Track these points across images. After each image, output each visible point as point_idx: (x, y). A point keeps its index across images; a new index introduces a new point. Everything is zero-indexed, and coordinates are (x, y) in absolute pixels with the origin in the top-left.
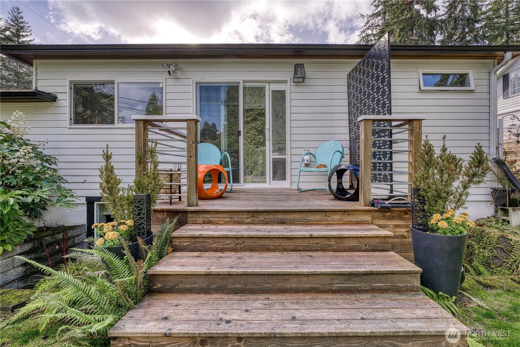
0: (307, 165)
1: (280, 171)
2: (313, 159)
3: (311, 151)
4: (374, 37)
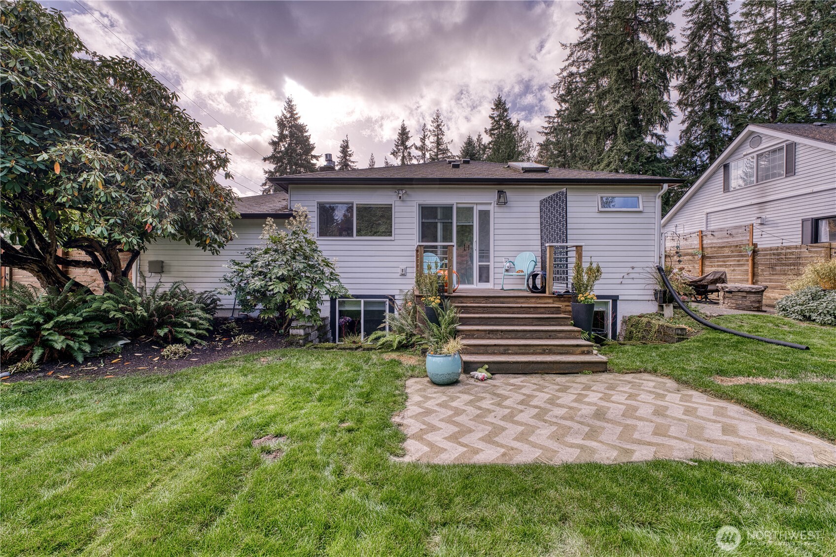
0: (507, 271)
1: (484, 276)
2: (512, 266)
3: (511, 259)
4: (580, 77)
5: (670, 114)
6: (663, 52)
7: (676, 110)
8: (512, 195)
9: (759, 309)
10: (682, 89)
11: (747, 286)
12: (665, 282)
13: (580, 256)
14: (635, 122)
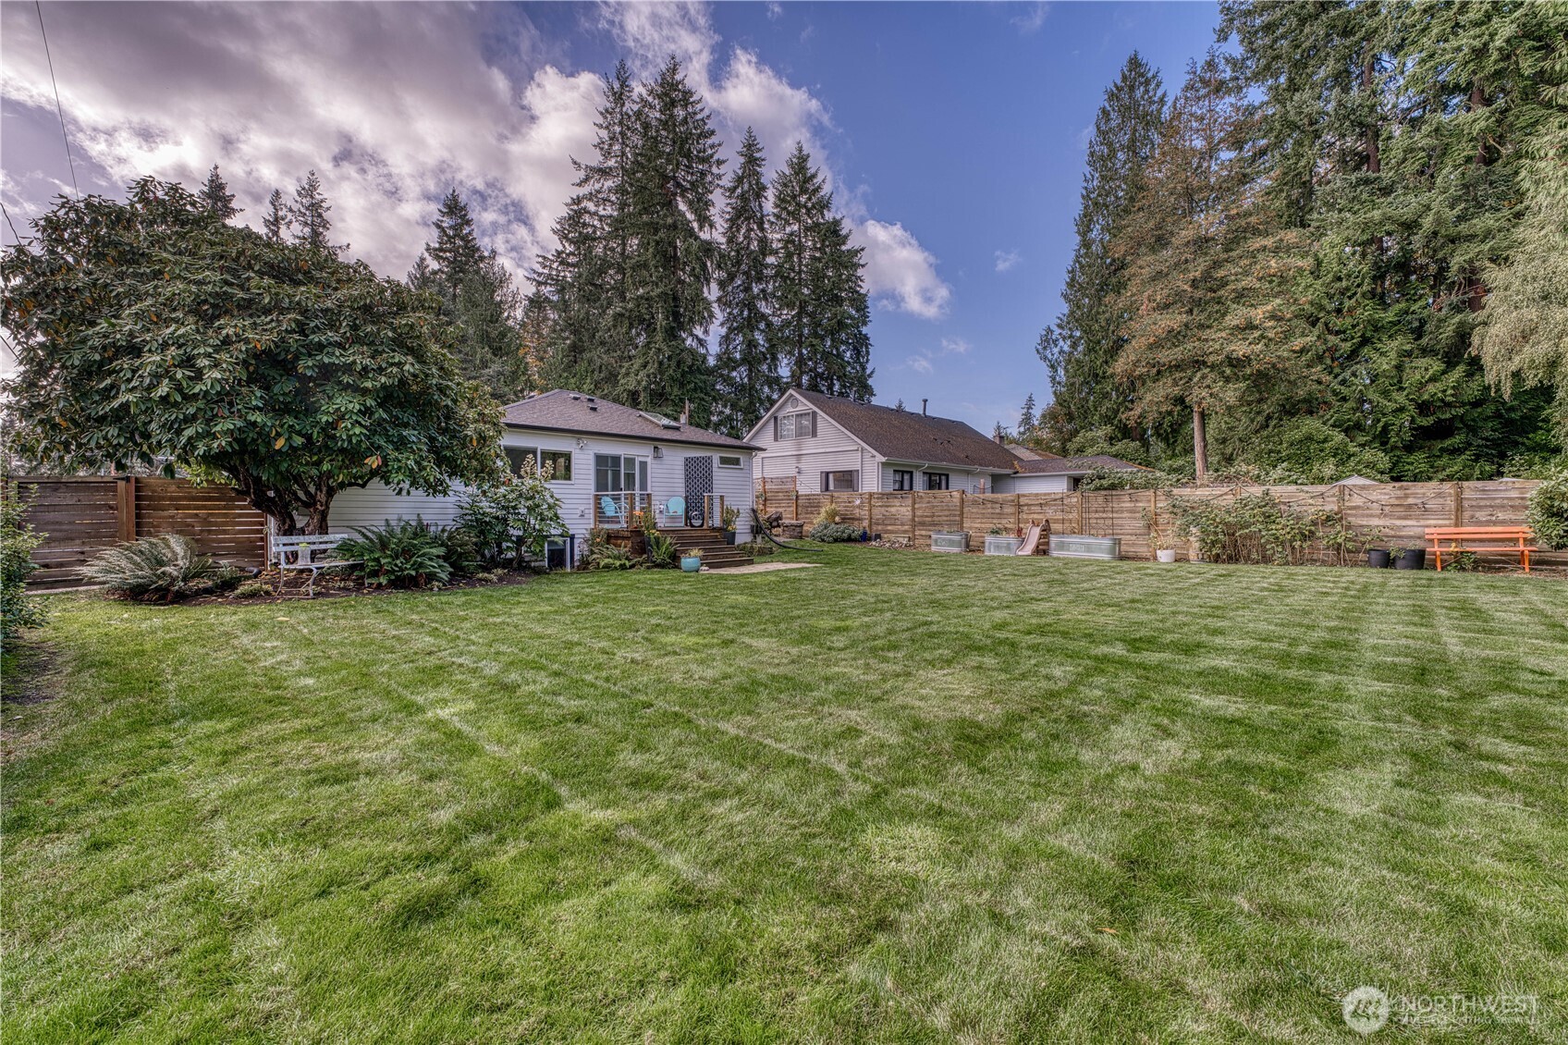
4: (600, 221)
5: (712, 316)
6: (704, 235)
7: (716, 308)
8: (665, 450)
9: (801, 538)
10: (722, 285)
11: (794, 522)
12: (757, 519)
13: (722, 504)
14: (676, 315)
